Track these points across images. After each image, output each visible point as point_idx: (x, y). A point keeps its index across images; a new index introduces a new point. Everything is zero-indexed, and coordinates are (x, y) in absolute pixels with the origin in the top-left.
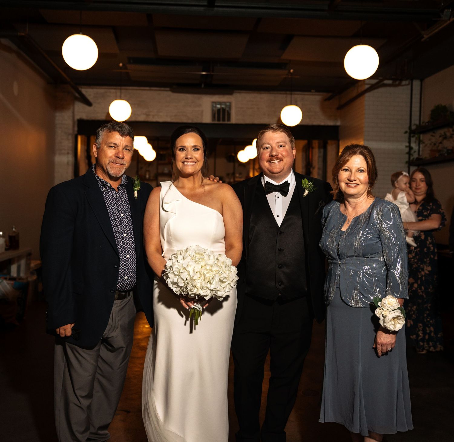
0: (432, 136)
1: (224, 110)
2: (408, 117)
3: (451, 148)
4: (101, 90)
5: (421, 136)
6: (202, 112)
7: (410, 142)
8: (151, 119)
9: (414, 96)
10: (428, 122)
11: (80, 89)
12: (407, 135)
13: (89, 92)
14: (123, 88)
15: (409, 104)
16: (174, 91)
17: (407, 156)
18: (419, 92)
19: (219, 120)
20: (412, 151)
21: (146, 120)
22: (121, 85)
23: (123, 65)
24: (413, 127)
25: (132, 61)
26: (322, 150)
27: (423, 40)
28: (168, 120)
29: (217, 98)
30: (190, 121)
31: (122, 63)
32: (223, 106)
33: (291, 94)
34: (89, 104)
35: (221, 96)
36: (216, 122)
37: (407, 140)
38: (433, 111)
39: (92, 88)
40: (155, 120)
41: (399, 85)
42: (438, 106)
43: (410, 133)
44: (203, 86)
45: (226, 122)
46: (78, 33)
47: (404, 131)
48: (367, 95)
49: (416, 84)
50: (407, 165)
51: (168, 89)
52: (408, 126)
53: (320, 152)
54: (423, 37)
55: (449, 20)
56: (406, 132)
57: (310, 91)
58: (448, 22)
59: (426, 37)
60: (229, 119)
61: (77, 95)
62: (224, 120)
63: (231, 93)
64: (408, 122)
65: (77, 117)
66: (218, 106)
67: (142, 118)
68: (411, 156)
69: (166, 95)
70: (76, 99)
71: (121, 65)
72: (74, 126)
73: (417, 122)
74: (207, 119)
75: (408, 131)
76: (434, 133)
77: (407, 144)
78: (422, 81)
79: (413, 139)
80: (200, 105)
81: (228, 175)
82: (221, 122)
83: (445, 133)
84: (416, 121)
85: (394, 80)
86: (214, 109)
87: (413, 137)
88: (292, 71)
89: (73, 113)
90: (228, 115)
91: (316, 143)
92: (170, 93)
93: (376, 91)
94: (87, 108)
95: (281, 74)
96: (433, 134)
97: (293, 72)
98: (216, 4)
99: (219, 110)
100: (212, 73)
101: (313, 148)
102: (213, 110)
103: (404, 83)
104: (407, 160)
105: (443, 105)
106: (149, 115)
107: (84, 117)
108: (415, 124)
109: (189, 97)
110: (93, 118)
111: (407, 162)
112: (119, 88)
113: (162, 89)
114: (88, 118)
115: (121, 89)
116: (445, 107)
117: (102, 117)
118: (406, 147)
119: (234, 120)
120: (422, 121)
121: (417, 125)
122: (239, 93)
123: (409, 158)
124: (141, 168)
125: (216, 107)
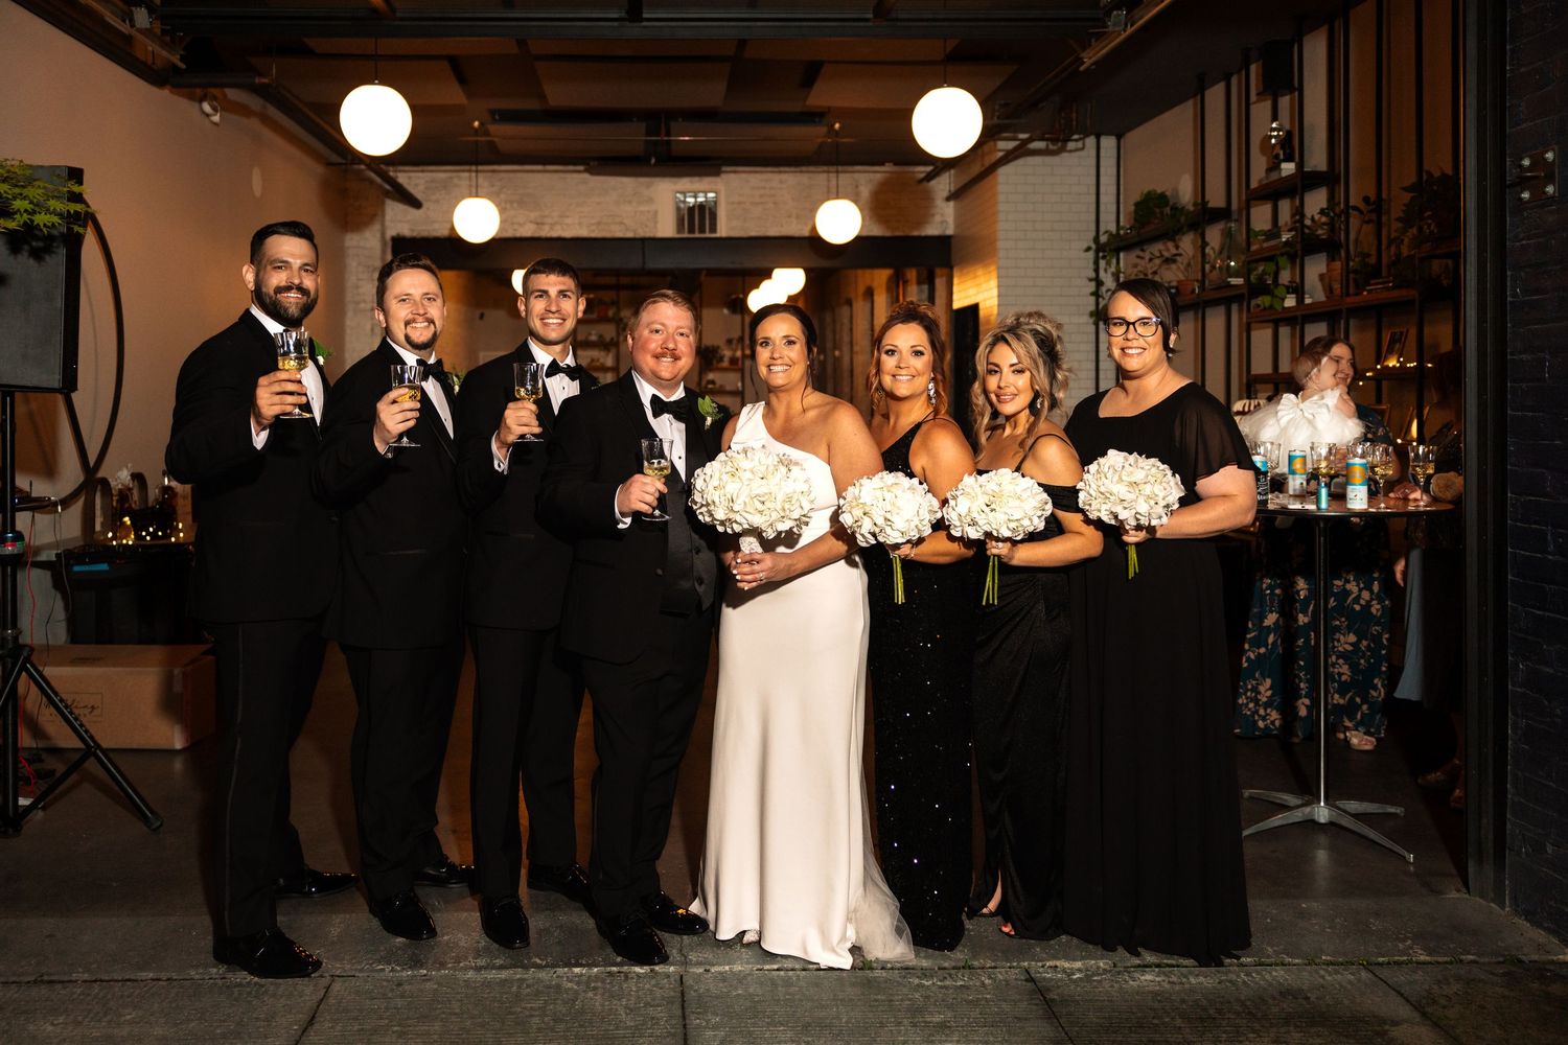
0: (1138, 257)
1: (701, 207)
2: (1093, 217)
3: (1174, 284)
4: (440, 174)
5: (1122, 255)
6: (656, 212)
7: (1097, 270)
8: (546, 232)
9: (1102, 170)
10: (1130, 229)
11: (391, 174)
12: (1091, 254)
13: (413, 180)
14: (480, 168)
15: (1093, 190)
16: (592, 171)
17: (1093, 299)
18: (1114, 161)
19: (691, 230)
20: (1104, 289)
21: (536, 235)
22: (477, 163)
23: (481, 124)
24: (1103, 239)
25: (497, 117)
26: (925, 287)
27: (1082, 68)
28: (584, 233)
29: (685, 183)
30: (630, 235)
31: (478, 120)
32: (700, 200)
33: (837, 172)
34: (415, 203)
35: (697, 179)
36: (686, 235)
37: (1092, 266)
38: (1137, 205)
39: (423, 171)
40: (554, 234)
41: (1062, 150)
42: (1149, 193)
43: (1097, 252)
44: (653, 161)
45: (708, 235)
46: (370, 82)
47: (1085, 246)
48: (1003, 171)
49: (1108, 143)
50: (1092, 320)
51: (581, 168)
52: (1093, 234)
53: (921, 291)
54: (1084, 63)
55: (1125, 31)
56: (1088, 249)
57: (882, 164)
58: (1124, 36)
59: (1088, 62)
60: (713, 229)
61: (388, 187)
62: (702, 230)
63: (717, 173)
64: (1093, 226)
65: (391, 232)
66: (691, 200)
67: (527, 231)
68: (1100, 300)
69: (577, 181)
70: (387, 194)
71: (476, 124)
72: (384, 252)
73: (1113, 228)
74: (666, 228)
75: (1094, 246)
76: (1143, 250)
77: (1093, 275)
78: (1119, 137)
79: (1102, 263)
80: (651, 200)
81: (729, 341)
82: (697, 235)
83: (1160, 252)
84: (1109, 224)
85: (1054, 141)
86: (682, 205)
87: (1104, 257)
88: (837, 126)
89: (383, 225)
90: (710, 219)
91: (912, 274)
92: (586, 176)
93: (1020, 161)
94: (413, 212)
95: (814, 134)
96: (1141, 254)
97: (840, 128)
98: (645, 16)
99: (691, 210)
100: (666, 138)
101: (906, 282)
102: (678, 209)
103: (1071, 145)
104: (1093, 308)
105: (1159, 191)
106: (543, 224)
107: (406, 230)
108: (1106, 232)
109: (627, 183)
110: (425, 234)
111: (1091, 314)
112: (474, 168)
113: (571, 168)
114: (415, 234)
115: (477, 171)
116: (1163, 196)
117: (444, 232)
118: (1091, 280)
119: (723, 230)
120: (1121, 224)
121: (1111, 234)
122: (735, 172)
123: (1097, 304)
125: (684, 202)
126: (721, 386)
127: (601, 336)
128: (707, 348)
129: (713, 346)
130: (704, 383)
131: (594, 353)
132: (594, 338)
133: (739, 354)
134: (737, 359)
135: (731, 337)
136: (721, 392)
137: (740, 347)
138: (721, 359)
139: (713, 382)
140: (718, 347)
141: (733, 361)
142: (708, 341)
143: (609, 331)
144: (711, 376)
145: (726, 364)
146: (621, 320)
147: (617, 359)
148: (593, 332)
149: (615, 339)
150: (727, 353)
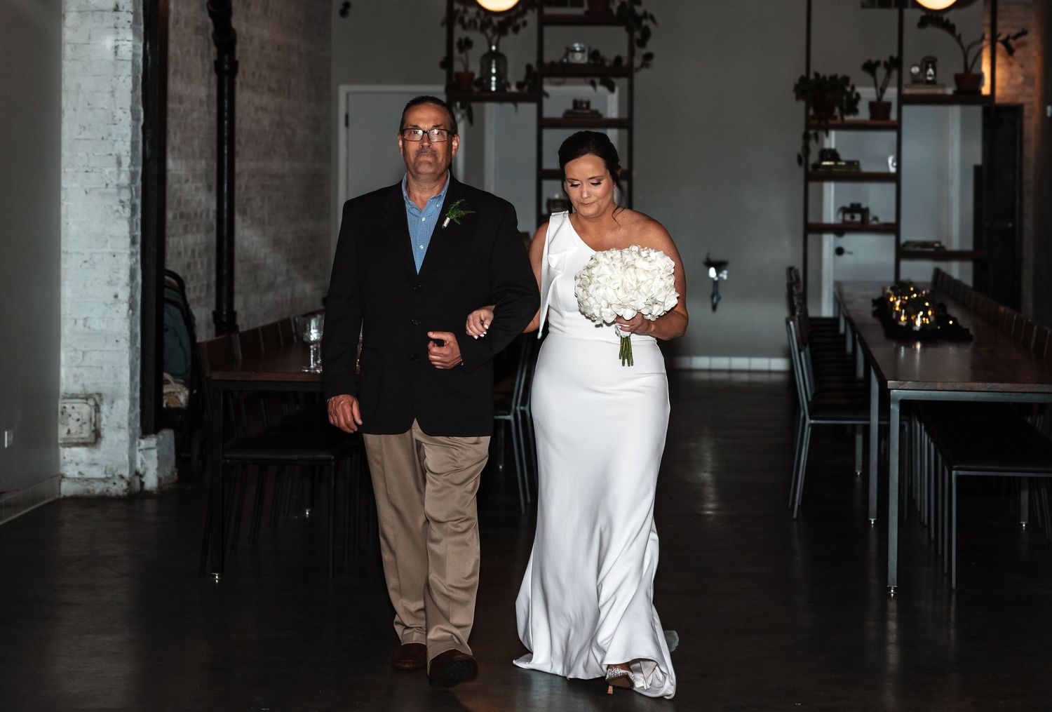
124: (466, 45)
126: (850, 164)
127: (594, 55)
128: (820, 80)
129: (834, 78)
130: (813, 158)
131: (581, 90)
132: (579, 58)
133: (891, 94)
134: (889, 105)
135: (874, 60)
136: (851, 173)
137: (895, 73)
138: (852, 108)
139: (833, 155)
140: (846, 80)
141: (879, 110)
142: (824, 67)
143: (613, 41)
144: (832, 140)
145: (864, 114)
146: (638, 19)
147: (629, 102)
148: (577, 46)
149: (625, 62)
150: (867, 93)
